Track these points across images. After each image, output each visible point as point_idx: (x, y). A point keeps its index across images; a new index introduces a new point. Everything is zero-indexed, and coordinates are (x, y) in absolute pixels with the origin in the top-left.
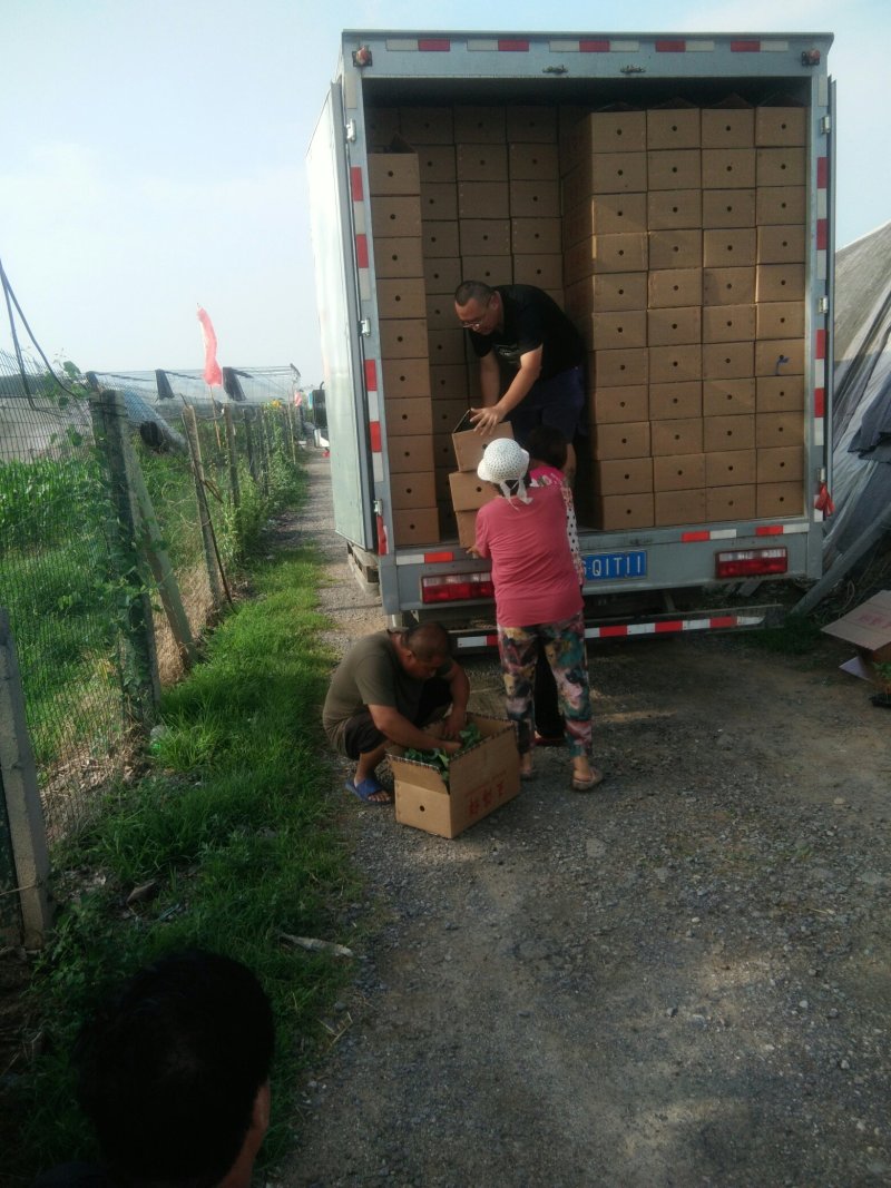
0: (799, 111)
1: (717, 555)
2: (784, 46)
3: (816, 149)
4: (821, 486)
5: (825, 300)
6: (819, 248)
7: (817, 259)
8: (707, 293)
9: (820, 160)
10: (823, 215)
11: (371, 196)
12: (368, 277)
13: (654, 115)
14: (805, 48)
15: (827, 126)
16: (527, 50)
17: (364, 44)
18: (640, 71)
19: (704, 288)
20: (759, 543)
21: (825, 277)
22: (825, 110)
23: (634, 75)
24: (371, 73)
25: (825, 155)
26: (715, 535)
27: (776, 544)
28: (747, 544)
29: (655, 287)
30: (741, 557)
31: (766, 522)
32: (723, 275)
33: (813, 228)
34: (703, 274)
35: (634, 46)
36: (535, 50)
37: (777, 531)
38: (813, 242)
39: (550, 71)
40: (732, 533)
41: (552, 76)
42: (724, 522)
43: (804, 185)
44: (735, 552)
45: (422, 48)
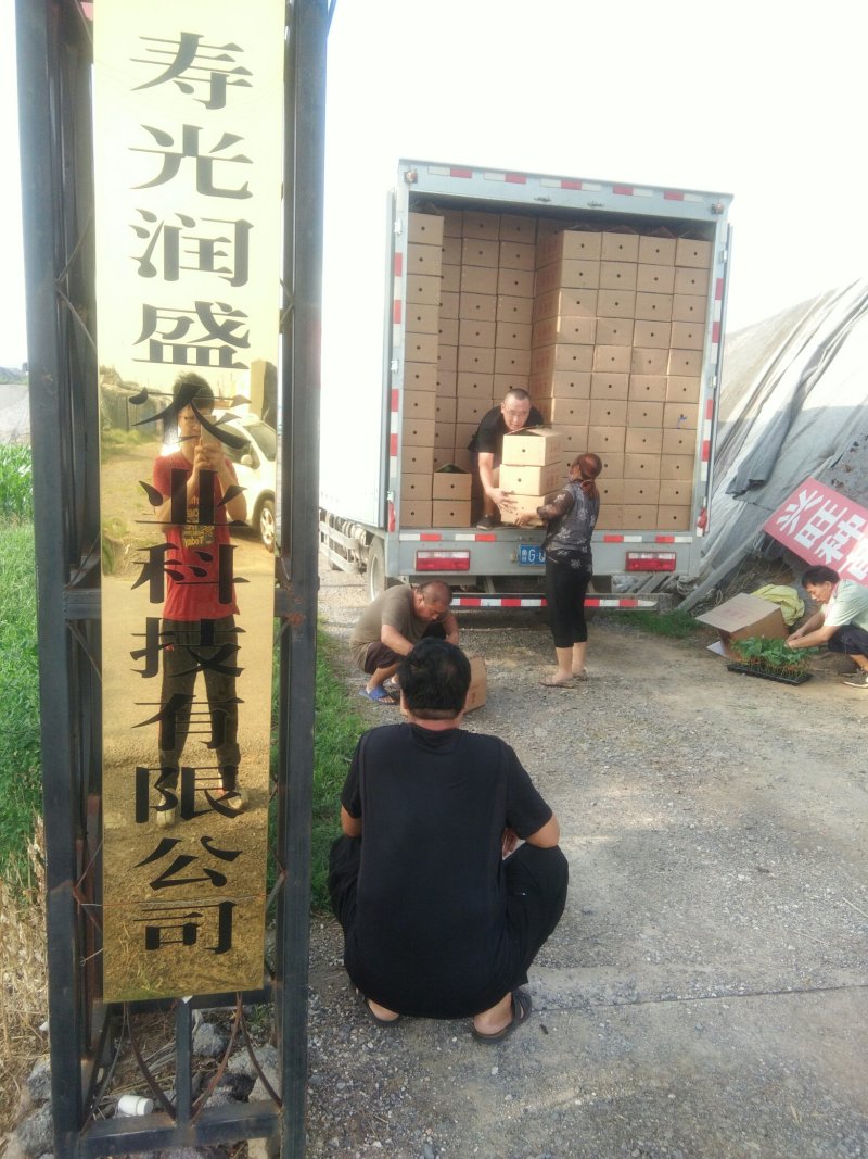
0: (705, 244)
1: (627, 554)
2: (700, 199)
3: (717, 273)
4: (703, 511)
5: (715, 378)
6: (713, 341)
7: (711, 349)
8: (634, 367)
9: (718, 280)
10: (718, 319)
11: (408, 274)
12: (400, 331)
13: (607, 235)
14: (713, 201)
15: (725, 258)
16: (525, 183)
17: (413, 167)
18: (601, 205)
19: (632, 361)
20: (658, 547)
21: (715, 362)
22: (724, 246)
23: (597, 208)
24: (416, 188)
25: (721, 277)
26: (627, 539)
27: (669, 550)
28: (648, 548)
29: (599, 356)
30: (643, 557)
31: (663, 534)
32: (646, 354)
33: (710, 327)
34: (633, 352)
35: (599, 188)
36: (530, 183)
37: (669, 541)
38: (709, 337)
39: (540, 199)
40: (639, 539)
41: (541, 203)
42: (634, 530)
43: (707, 296)
44: (640, 553)
45: (453, 175)
